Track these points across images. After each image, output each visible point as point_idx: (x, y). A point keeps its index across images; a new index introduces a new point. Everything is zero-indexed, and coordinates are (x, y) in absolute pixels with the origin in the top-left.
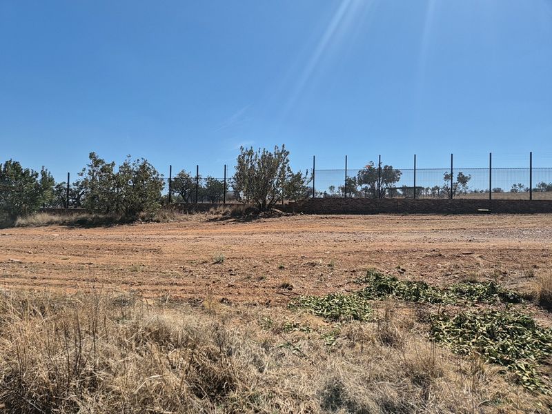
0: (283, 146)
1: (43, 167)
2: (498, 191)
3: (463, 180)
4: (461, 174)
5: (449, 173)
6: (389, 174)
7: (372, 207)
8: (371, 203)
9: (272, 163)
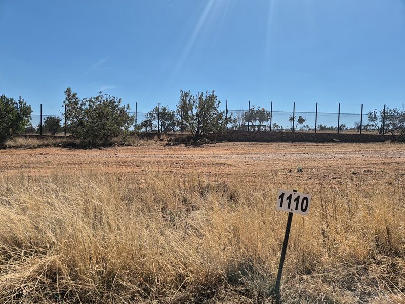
0: (213, 91)
1: (20, 98)
2: (322, 128)
3: (301, 121)
4: (300, 117)
5: (292, 116)
6: (263, 116)
7: (266, 138)
8: (266, 135)
9: (208, 104)
